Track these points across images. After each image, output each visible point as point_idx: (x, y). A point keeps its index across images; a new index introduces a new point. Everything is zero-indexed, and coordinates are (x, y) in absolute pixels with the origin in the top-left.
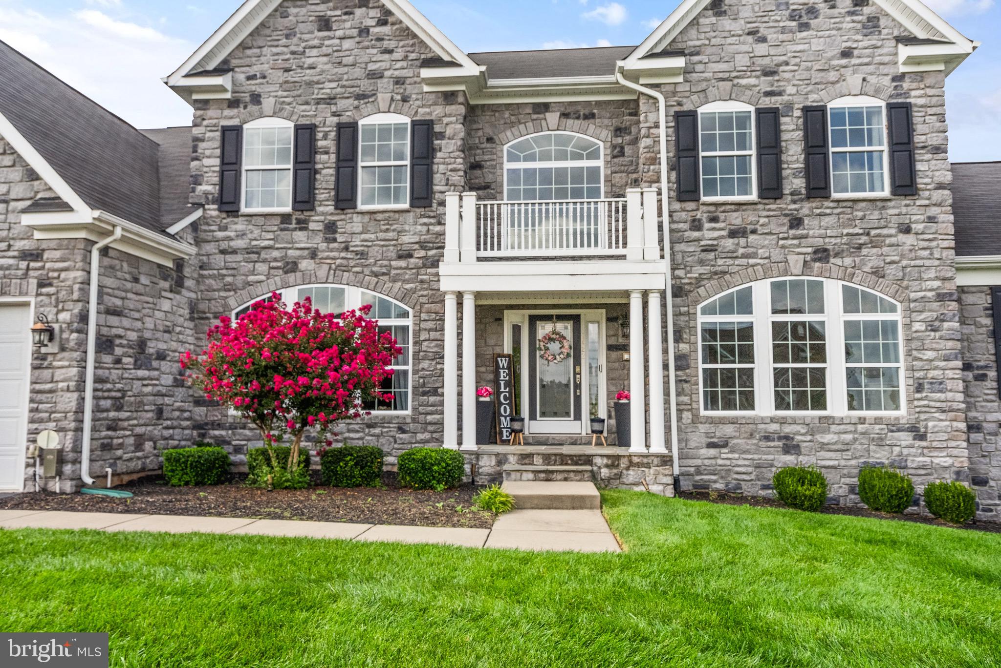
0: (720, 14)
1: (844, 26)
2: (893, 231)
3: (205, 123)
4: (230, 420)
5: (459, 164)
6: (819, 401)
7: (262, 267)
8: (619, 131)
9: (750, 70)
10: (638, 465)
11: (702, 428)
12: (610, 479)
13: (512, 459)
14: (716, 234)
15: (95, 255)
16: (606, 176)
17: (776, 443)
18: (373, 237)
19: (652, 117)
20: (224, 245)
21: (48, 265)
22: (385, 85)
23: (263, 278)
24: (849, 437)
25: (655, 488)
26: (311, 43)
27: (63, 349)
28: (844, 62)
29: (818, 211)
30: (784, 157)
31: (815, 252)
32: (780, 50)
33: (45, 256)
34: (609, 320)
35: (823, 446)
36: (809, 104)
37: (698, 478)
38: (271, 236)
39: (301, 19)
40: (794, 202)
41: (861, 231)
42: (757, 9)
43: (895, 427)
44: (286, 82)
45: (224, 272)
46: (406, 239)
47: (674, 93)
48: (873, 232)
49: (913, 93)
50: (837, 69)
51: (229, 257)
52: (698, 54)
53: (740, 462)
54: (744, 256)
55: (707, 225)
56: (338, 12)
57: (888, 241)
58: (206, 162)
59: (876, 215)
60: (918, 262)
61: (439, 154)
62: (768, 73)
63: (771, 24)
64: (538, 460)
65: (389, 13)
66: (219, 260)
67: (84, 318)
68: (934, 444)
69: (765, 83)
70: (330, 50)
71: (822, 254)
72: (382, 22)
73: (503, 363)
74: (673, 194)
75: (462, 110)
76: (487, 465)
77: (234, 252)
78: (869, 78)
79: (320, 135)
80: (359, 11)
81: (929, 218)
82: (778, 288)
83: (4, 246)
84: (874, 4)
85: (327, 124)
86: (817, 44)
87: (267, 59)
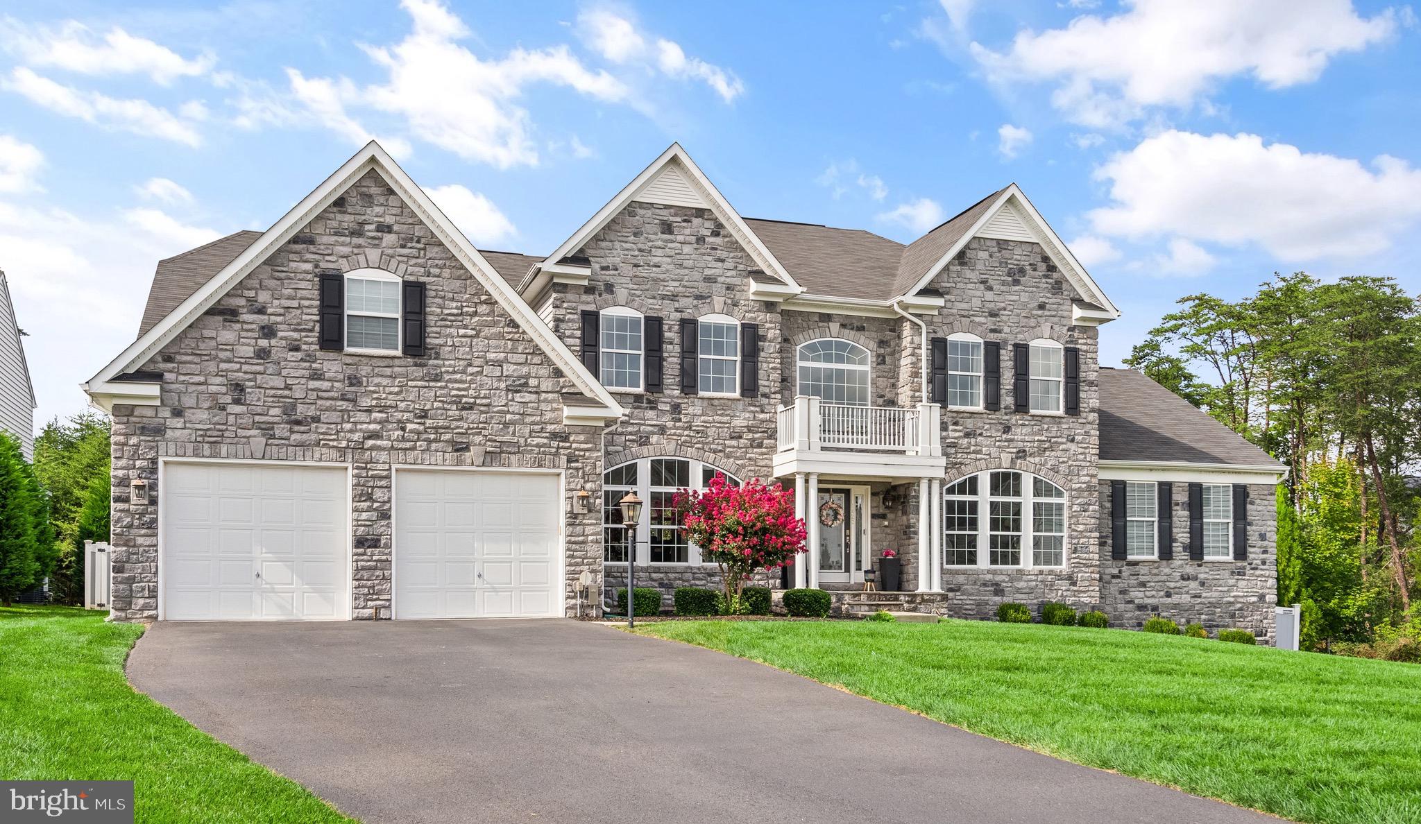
0: (962, 264)
1: (1041, 285)
2: (1064, 440)
3: (565, 305)
5: (778, 363)
6: (1016, 559)
8: (882, 343)
9: (980, 312)
10: (928, 601)
11: (945, 577)
14: (957, 434)
16: (872, 379)
17: (990, 588)
18: (711, 418)
19: (916, 340)
21: (574, 446)
22: (719, 289)
23: (621, 449)
24: (1033, 584)
26: (656, 244)
28: (1040, 312)
29: (1021, 422)
30: (1002, 380)
31: (1018, 452)
32: (1001, 298)
33: (571, 439)
34: (873, 494)
35: (1018, 590)
36: (1018, 342)
39: (646, 220)
40: (1006, 414)
41: (1046, 439)
42: (987, 264)
43: (1059, 577)
44: (636, 276)
46: (737, 423)
47: (932, 323)
48: (1053, 440)
49: (1080, 341)
50: (1036, 317)
52: (948, 294)
53: (968, 602)
54: (974, 452)
55: (951, 427)
56: (679, 219)
57: (1061, 447)
59: (1055, 427)
60: (1077, 463)
61: (762, 354)
62: (993, 314)
63: (996, 277)
65: (720, 226)
68: (1082, 588)
69: (990, 323)
70: (673, 253)
71: (1022, 454)
72: (716, 234)
78: (1055, 327)
79: (666, 327)
80: (696, 221)
81: (1085, 432)
82: (994, 477)
83: (537, 428)
84: (1060, 271)
85: (671, 318)
86: (1024, 297)
87: (618, 253)
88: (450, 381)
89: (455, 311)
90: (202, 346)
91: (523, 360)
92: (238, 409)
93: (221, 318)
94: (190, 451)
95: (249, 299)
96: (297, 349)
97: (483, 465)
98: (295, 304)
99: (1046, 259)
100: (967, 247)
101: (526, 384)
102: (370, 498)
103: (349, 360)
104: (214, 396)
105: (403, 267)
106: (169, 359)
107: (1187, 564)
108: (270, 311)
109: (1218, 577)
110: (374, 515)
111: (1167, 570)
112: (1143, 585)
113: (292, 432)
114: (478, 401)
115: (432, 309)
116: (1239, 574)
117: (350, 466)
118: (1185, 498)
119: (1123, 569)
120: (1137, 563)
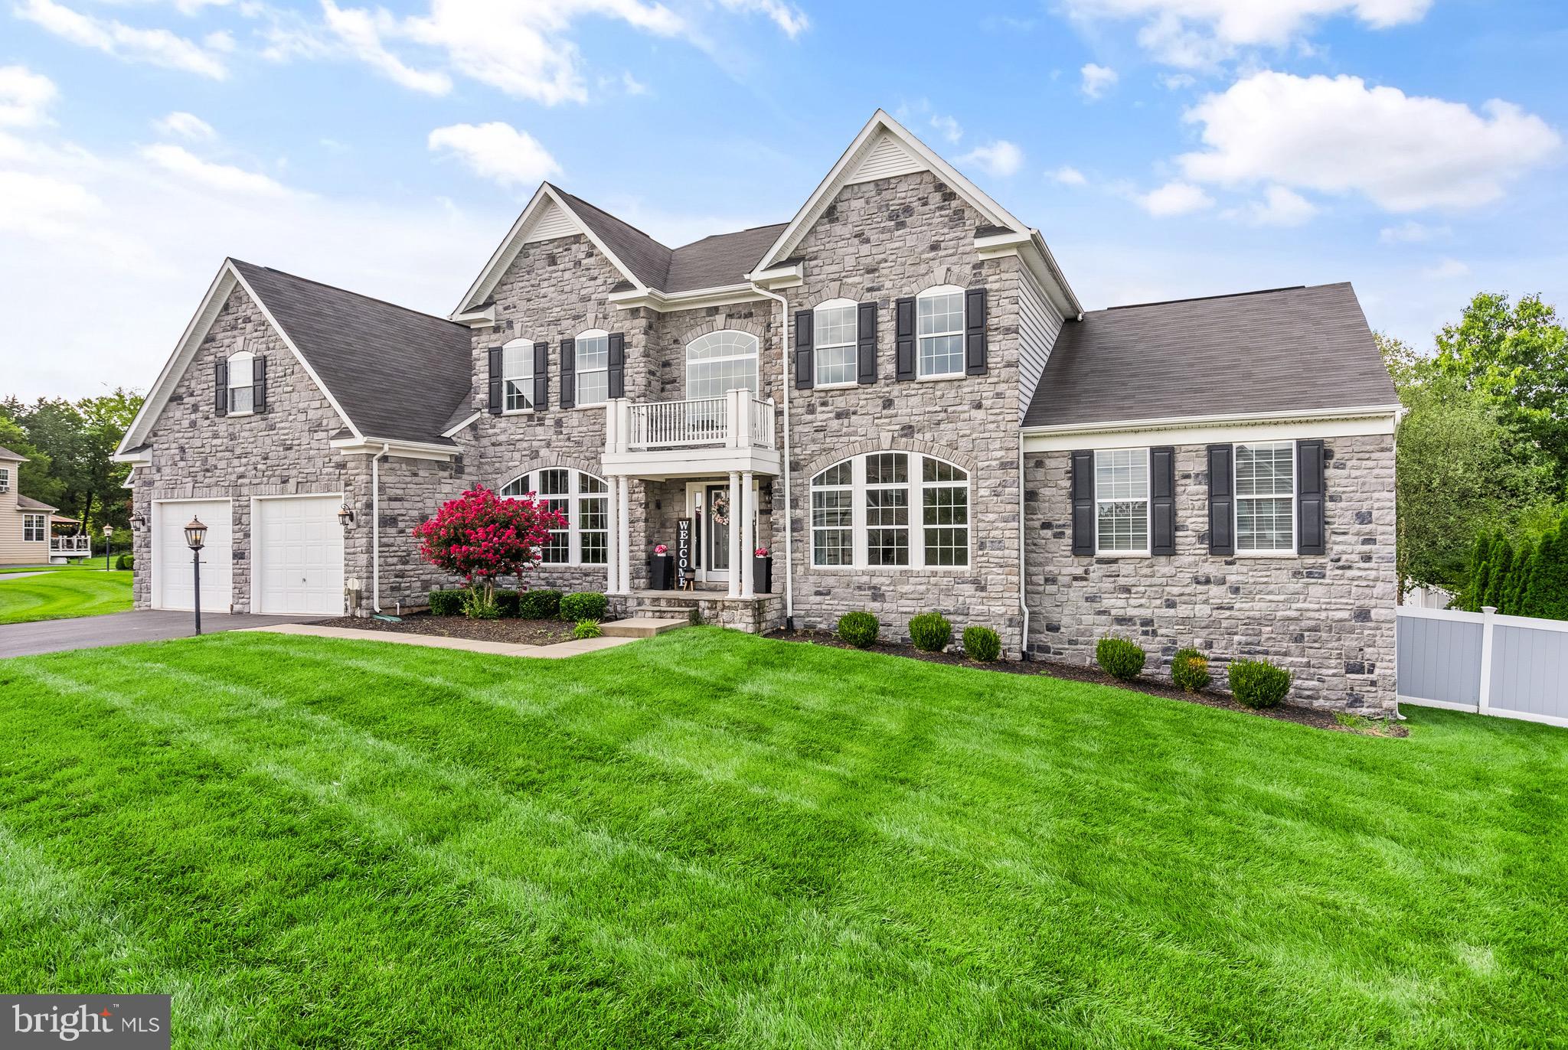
0: (831, 221)
1: (934, 220)
2: (966, 408)
3: (480, 346)
6: (903, 559)
7: (517, 455)
8: (768, 327)
9: (855, 270)
11: (812, 579)
12: (710, 618)
14: (826, 416)
15: (375, 463)
17: (867, 592)
18: (585, 429)
19: (778, 317)
20: (493, 439)
21: (349, 472)
22: (592, 305)
23: (517, 463)
24: (923, 587)
26: (544, 277)
27: (359, 526)
28: (932, 255)
29: (904, 393)
30: (879, 346)
31: (902, 429)
32: (881, 249)
33: (348, 466)
35: (902, 596)
36: (902, 296)
37: (807, 619)
38: (522, 431)
39: (537, 257)
40: (887, 385)
41: (939, 409)
42: (862, 213)
43: (960, 580)
44: (529, 310)
45: (494, 460)
47: (797, 295)
48: (950, 409)
49: (990, 279)
50: (927, 261)
51: (498, 449)
52: (815, 258)
53: (838, 608)
54: (846, 434)
55: (819, 409)
56: (561, 250)
57: (962, 416)
58: (481, 376)
59: (953, 394)
60: (986, 435)
61: (628, 361)
62: (870, 270)
63: (875, 226)
66: (491, 451)
67: (369, 506)
68: (992, 594)
69: (867, 281)
70: (556, 281)
71: (908, 430)
72: (590, 255)
73: (684, 525)
74: (793, 383)
75: (646, 323)
77: (500, 444)
78: (953, 268)
79: (550, 351)
80: (574, 247)
81: (997, 394)
82: (872, 461)
83: (327, 460)
84: (960, 197)
85: (555, 341)
86: (911, 241)
87: (515, 294)
88: (280, 429)
89: (281, 375)
90: (169, 423)
92: (182, 464)
93: (174, 403)
94: (163, 495)
95: (188, 387)
96: (207, 418)
97: (296, 492)
98: (205, 386)
99: (940, 187)
100: (837, 200)
101: (320, 425)
102: (240, 522)
104: (173, 457)
105: (255, 346)
106: (155, 435)
107: (1206, 561)
108: (195, 393)
109: (1266, 579)
110: (241, 535)
111: (1168, 570)
112: (1127, 590)
113: (205, 477)
114: (294, 442)
115: (270, 376)
116: (1310, 575)
117: (231, 499)
118: (1201, 466)
119: (1091, 568)
120: (1115, 561)
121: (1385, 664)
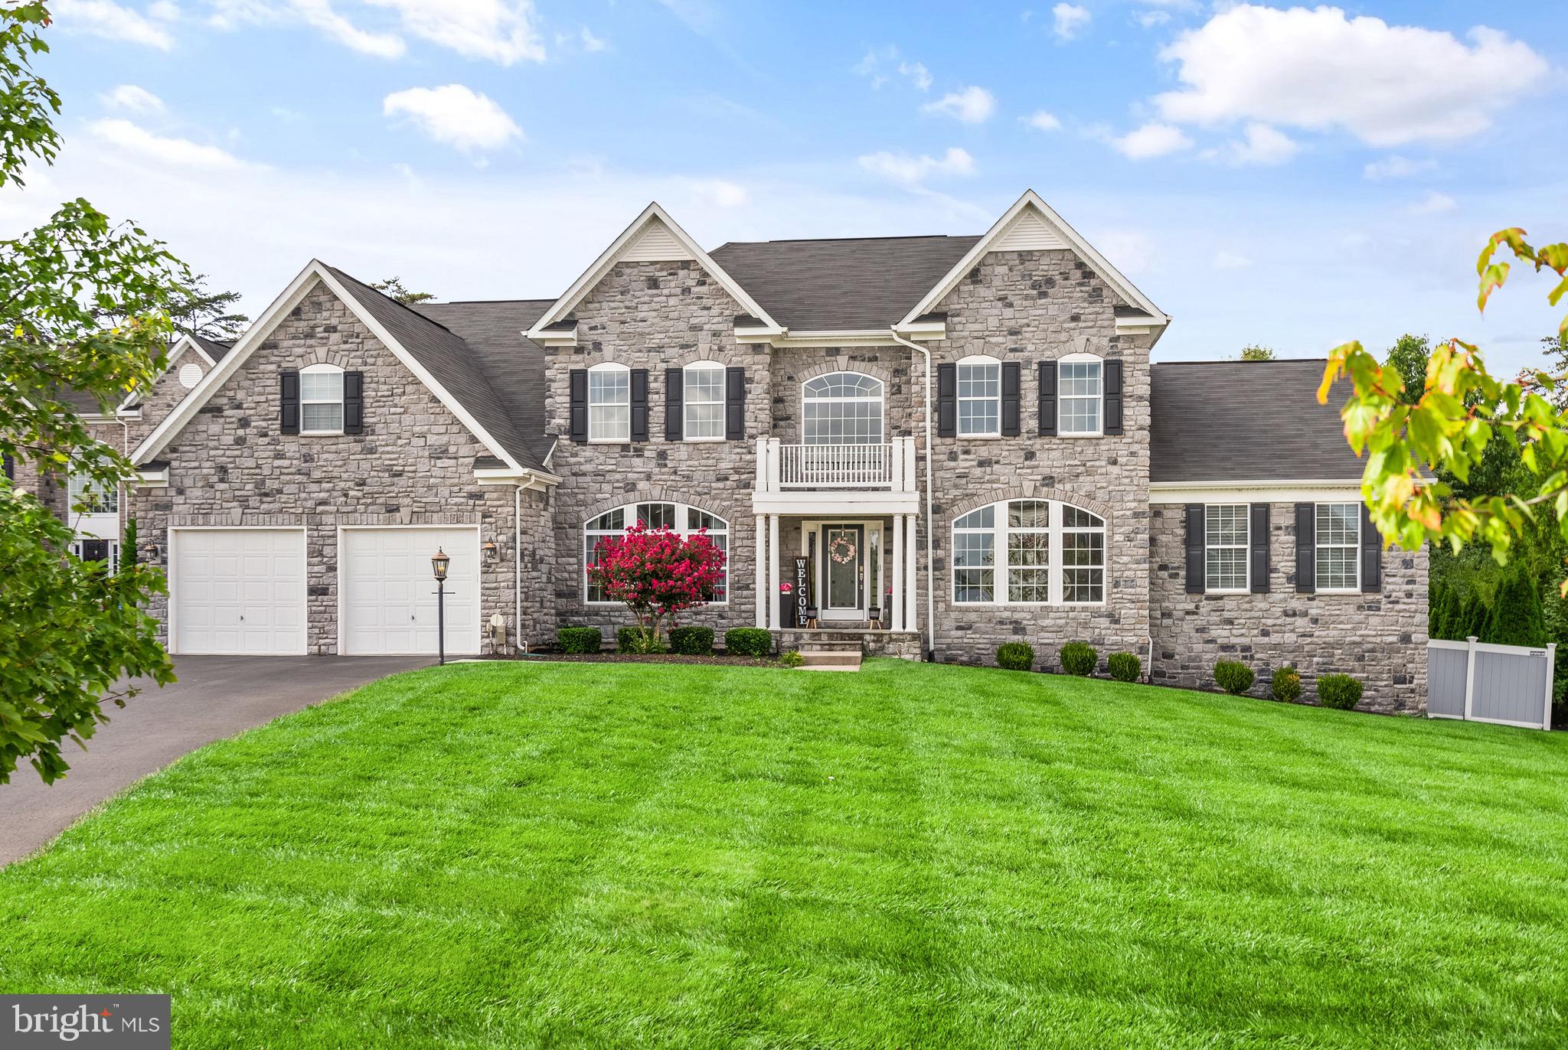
0: (975, 282)
2: (1103, 463)
3: (556, 366)
4: (586, 609)
5: (766, 404)
6: (1042, 594)
7: (607, 487)
8: (897, 372)
9: (998, 331)
10: (896, 640)
11: (953, 615)
12: (875, 650)
13: (805, 636)
14: (968, 464)
15: (519, 495)
16: (886, 411)
17: (1008, 626)
18: (696, 463)
19: (920, 368)
20: (576, 469)
21: (488, 503)
22: (705, 337)
23: (608, 496)
24: (1063, 621)
25: (908, 657)
26: (642, 300)
27: (502, 560)
28: (1073, 325)
29: (1046, 447)
30: (1022, 403)
31: (1044, 479)
32: (1024, 314)
33: (487, 497)
34: (886, 529)
35: (1043, 629)
36: (1044, 359)
37: (948, 652)
38: (613, 462)
39: (634, 278)
40: (1029, 439)
41: (1079, 463)
42: (1006, 279)
43: (1097, 614)
44: (623, 333)
45: (576, 490)
46: (723, 465)
47: (939, 348)
48: (1088, 464)
49: (1125, 352)
50: (1067, 330)
51: (580, 479)
52: (958, 316)
53: (981, 641)
54: (989, 482)
55: (961, 457)
56: (665, 273)
57: (1099, 471)
58: (558, 399)
59: (1091, 450)
60: (1121, 488)
61: (749, 396)
62: (1013, 332)
63: (1018, 292)
64: (824, 637)
65: (706, 275)
67: (513, 539)
68: (1125, 627)
69: (1010, 342)
70: (658, 306)
71: (1049, 481)
72: (702, 283)
73: (801, 563)
74: (935, 431)
75: (768, 359)
76: (788, 639)
77: (584, 474)
78: (1092, 339)
79: (651, 378)
80: (682, 273)
81: (1132, 452)
82: (1014, 507)
83: (456, 489)
84: (1099, 277)
85: (657, 369)
86: (1053, 310)
87: (606, 312)
88: (383, 453)
89: (386, 393)
90: (197, 438)
91: (444, 431)
92: (223, 486)
93: (210, 415)
94: (189, 522)
95: (231, 399)
96: (265, 435)
97: (411, 523)
98: (263, 399)
99: (1080, 265)
100: (982, 263)
101: (446, 451)
102: (321, 554)
103: (303, 441)
104: (206, 477)
105: (345, 359)
107: (1292, 598)
108: (245, 406)
109: (1338, 612)
110: (322, 568)
111: (1263, 605)
112: (1230, 622)
113: (262, 502)
114: (406, 469)
115: (369, 394)
116: (1370, 608)
117: (305, 528)
118: (1289, 520)
119: (1201, 604)
120: (1220, 598)
121: (1420, 676)
